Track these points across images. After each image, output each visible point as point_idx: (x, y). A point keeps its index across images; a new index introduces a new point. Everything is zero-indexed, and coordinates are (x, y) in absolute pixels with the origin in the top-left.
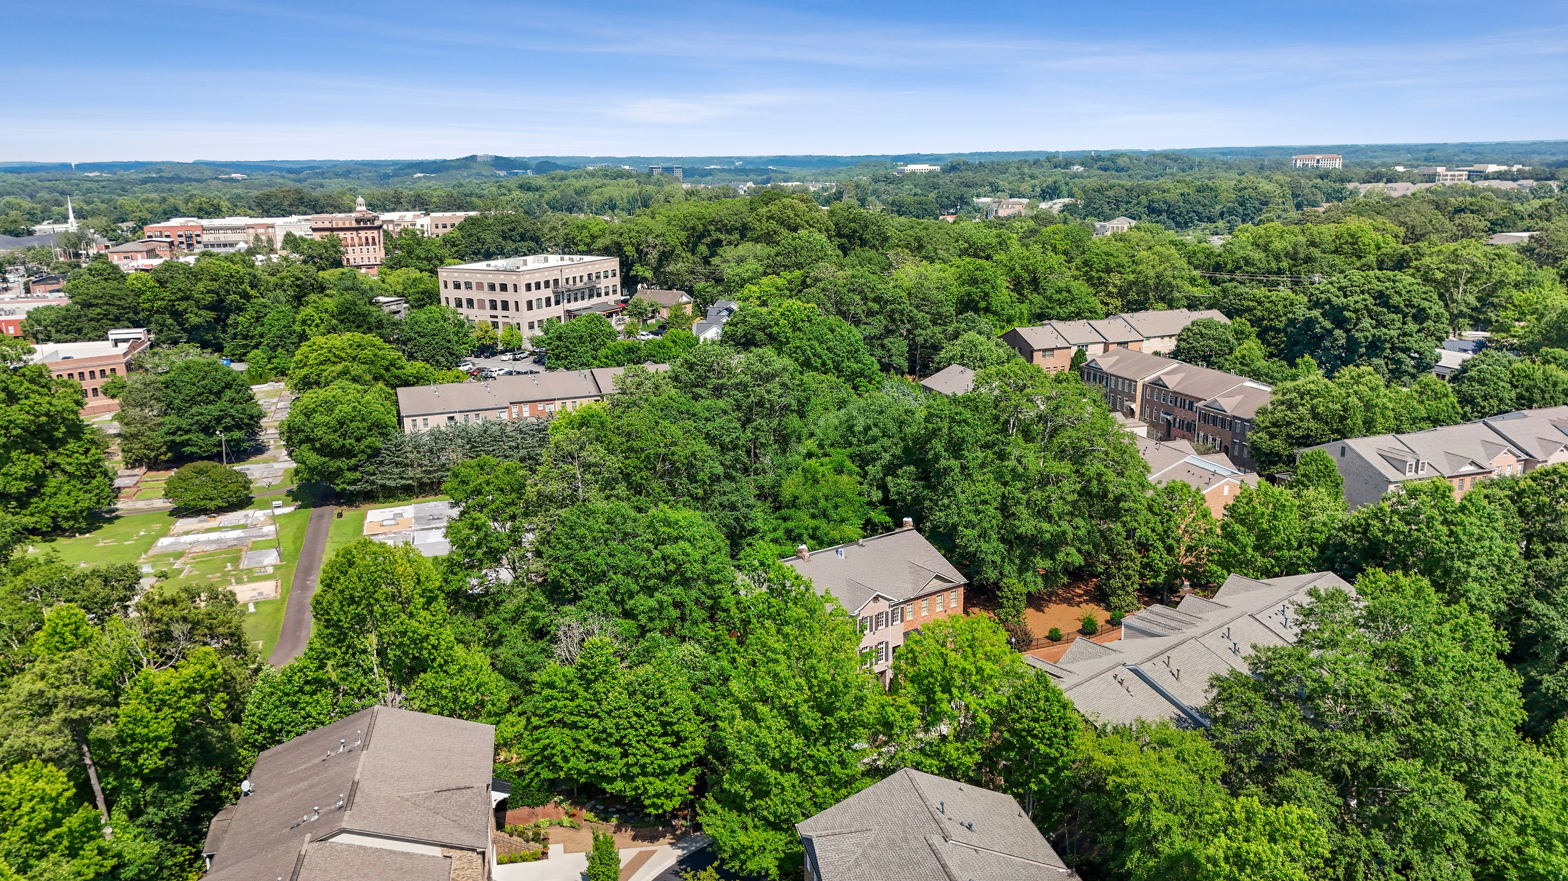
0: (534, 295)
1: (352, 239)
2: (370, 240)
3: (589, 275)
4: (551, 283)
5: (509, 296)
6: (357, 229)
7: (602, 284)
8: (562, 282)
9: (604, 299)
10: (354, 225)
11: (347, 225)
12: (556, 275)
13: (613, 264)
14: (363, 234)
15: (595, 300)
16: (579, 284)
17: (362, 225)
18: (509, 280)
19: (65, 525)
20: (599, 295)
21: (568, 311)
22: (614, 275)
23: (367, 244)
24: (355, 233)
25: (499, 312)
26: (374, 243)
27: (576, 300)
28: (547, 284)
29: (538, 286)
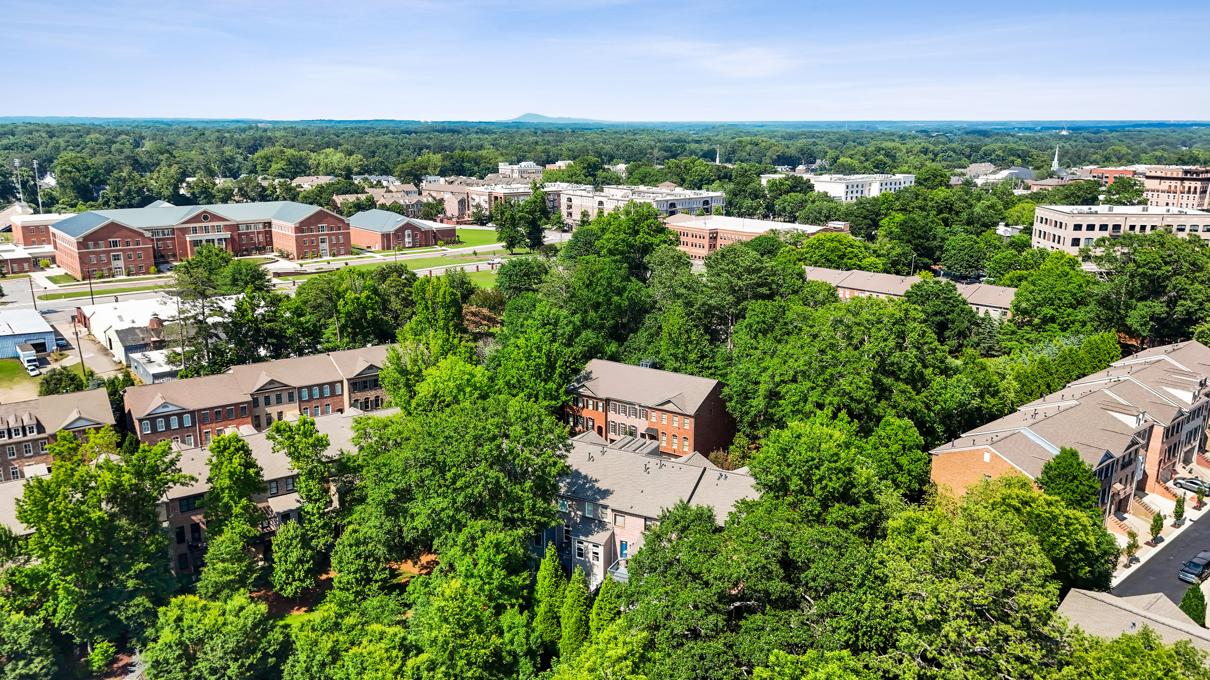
0: (1083, 234)
1: (1176, 187)
2: (1192, 190)
4: (1110, 227)
6: (1182, 180)
8: (1125, 229)
10: (1180, 175)
11: (1175, 176)
12: (1118, 221)
14: (1187, 184)
16: (1148, 232)
17: (1189, 176)
18: (1064, 220)
22: (1208, 230)
23: (1189, 192)
24: (1179, 182)
25: (1055, 244)
26: (1195, 192)
28: (1103, 227)
29: (1091, 227)
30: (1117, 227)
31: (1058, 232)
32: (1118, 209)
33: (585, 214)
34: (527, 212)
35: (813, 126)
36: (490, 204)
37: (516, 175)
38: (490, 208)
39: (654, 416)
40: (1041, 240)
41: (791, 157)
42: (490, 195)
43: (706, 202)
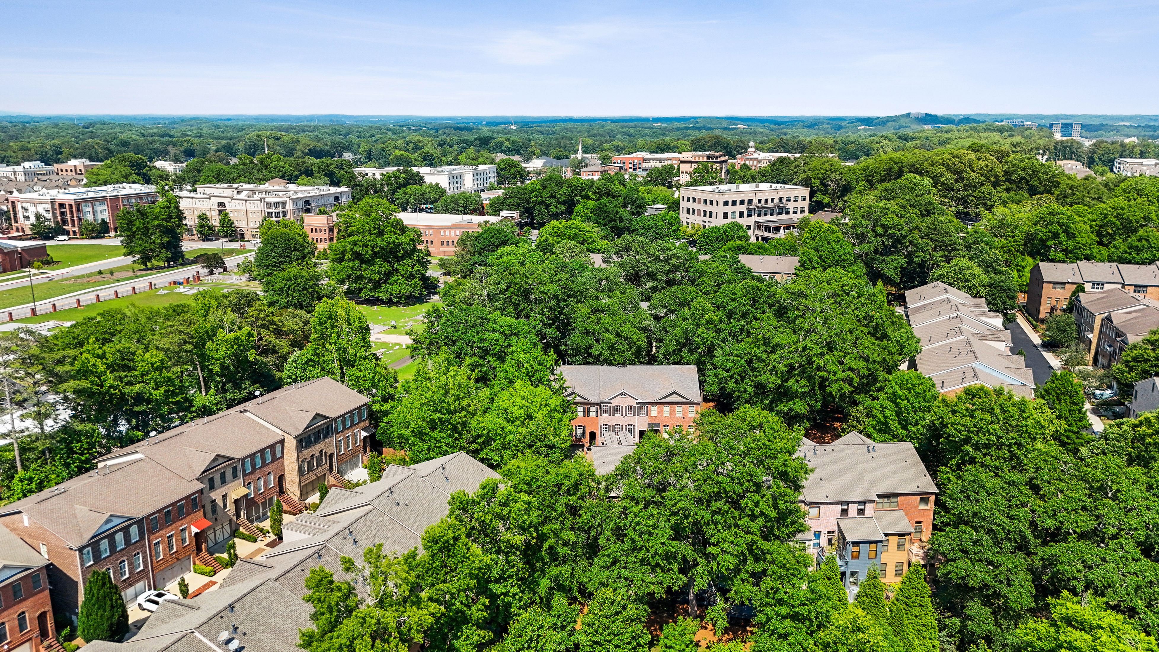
0: (730, 209)
3: (781, 199)
4: (746, 202)
5: (713, 209)
7: (791, 205)
8: (755, 202)
9: (791, 216)
12: (751, 196)
13: (805, 192)
15: (784, 216)
16: (770, 204)
18: (715, 198)
19: (395, 300)
20: (788, 213)
21: (757, 222)
22: (804, 200)
25: (707, 219)
27: (765, 215)
28: (742, 202)
29: (734, 203)
30: (750, 201)
31: (708, 208)
32: (744, 187)
33: (203, 218)
34: (163, 220)
35: (282, 121)
36: (54, 214)
37: (21, 178)
38: (55, 217)
39: (654, 411)
40: (690, 216)
41: (321, 151)
42: (53, 202)
43: (337, 198)
